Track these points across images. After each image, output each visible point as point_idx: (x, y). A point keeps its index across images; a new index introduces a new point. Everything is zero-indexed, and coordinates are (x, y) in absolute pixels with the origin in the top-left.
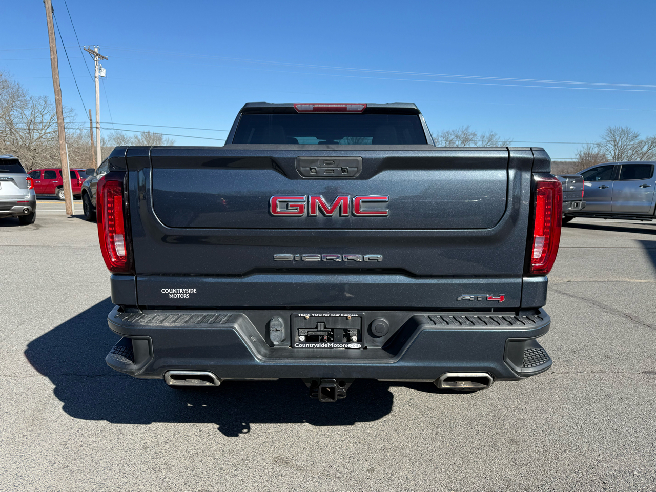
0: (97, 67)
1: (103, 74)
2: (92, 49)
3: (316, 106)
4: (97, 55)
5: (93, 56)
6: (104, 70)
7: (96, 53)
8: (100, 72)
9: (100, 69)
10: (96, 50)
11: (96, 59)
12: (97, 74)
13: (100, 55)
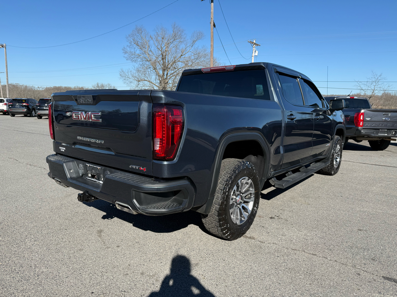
0: (254, 51)
1: (256, 54)
2: (252, 41)
3: (212, 69)
4: (255, 44)
5: (252, 45)
6: (257, 52)
7: (254, 43)
8: (255, 53)
9: (255, 52)
10: (254, 41)
11: (253, 46)
12: (253, 55)
13: (256, 44)
